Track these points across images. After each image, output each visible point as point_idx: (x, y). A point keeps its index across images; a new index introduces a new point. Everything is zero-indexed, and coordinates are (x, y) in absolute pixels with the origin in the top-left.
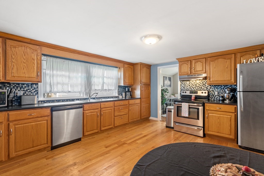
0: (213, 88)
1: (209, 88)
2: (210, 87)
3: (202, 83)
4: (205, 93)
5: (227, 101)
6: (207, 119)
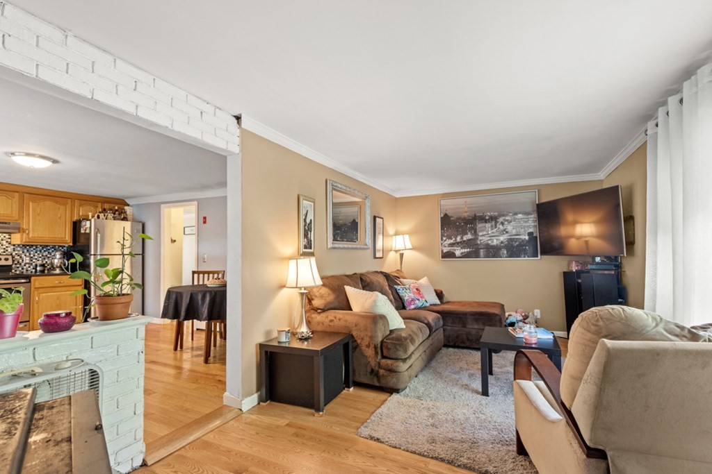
0: (19, 251)
1: (9, 250)
2: (12, 247)
4: (6, 259)
5: (58, 271)
6: (36, 306)
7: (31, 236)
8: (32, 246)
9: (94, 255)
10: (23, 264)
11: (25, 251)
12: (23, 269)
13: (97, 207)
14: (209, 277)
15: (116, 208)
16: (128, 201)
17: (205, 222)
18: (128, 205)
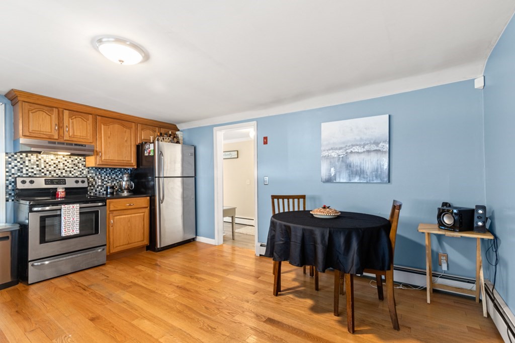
0: (92, 173)
1: (85, 172)
2: (87, 170)
3: (70, 161)
4: (83, 182)
5: (125, 194)
6: (111, 228)
7: (103, 159)
8: (103, 168)
9: (159, 177)
10: (96, 186)
11: (98, 173)
12: (96, 191)
13: (155, 131)
14: (288, 202)
15: (170, 133)
16: (179, 126)
17: (265, 143)
18: (179, 130)
